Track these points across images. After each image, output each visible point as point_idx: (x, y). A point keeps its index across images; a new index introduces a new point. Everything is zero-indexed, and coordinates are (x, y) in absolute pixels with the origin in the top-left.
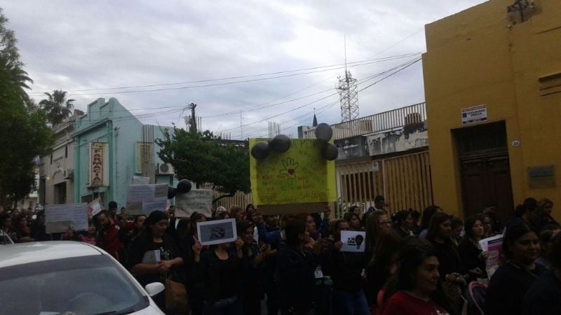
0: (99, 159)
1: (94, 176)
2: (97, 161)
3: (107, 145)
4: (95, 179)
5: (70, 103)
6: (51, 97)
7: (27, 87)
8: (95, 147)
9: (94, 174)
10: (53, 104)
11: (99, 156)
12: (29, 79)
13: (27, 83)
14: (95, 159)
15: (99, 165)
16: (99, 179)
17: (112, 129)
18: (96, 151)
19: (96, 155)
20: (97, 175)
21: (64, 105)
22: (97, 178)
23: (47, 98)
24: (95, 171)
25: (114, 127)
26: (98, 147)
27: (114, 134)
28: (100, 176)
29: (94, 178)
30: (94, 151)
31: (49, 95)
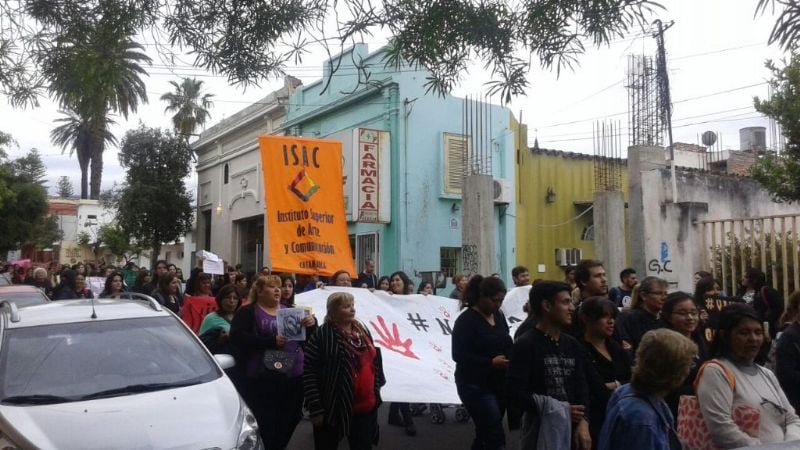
0: (372, 165)
1: (364, 200)
2: (369, 169)
3: (386, 136)
4: (365, 206)
5: (209, 99)
6: (178, 90)
8: (364, 138)
9: (364, 195)
10: (182, 100)
11: (372, 158)
12: (145, 58)
13: (142, 64)
14: (365, 164)
15: (372, 177)
16: (372, 206)
17: (397, 102)
18: (366, 148)
19: (365, 157)
20: (368, 197)
21: (199, 102)
22: (368, 205)
23: (173, 90)
24: (364, 189)
25: (402, 98)
26: (371, 140)
27: (402, 113)
28: (373, 201)
29: (362, 204)
30: (362, 148)
31: (176, 85)
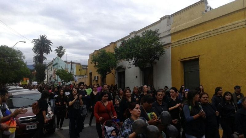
5: (65, 50)
6: (58, 49)
7: (50, 44)
10: (59, 51)
12: (52, 43)
13: (51, 44)
21: (62, 51)
23: (57, 48)
27: (59, 66)
31: (57, 47)
